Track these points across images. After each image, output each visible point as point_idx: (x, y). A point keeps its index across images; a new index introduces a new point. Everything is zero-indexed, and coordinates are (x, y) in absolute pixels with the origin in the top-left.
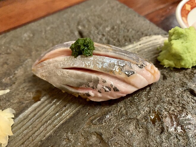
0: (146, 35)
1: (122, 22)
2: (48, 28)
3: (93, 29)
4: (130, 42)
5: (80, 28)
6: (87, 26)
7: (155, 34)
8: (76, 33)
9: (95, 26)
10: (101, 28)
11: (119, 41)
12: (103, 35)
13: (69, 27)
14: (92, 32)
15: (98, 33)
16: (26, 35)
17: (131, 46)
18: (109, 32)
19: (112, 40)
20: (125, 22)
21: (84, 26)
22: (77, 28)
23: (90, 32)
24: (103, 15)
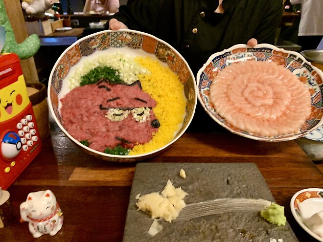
0: (263, 199)
1: (254, 186)
2: (211, 170)
3: (236, 182)
4: (252, 198)
5: (229, 178)
6: (233, 179)
7: (268, 200)
8: (226, 180)
9: (238, 181)
10: (240, 183)
11: (246, 195)
12: (240, 188)
13: (223, 175)
14: (235, 183)
15: (237, 186)
16: (198, 168)
17: (251, 200)
18: (244, 187)
19: (243, 192)
20: (256, 186)
21: (231, 178)
22: (227, 178)
23: (233, 183)
24: (245, 177)
